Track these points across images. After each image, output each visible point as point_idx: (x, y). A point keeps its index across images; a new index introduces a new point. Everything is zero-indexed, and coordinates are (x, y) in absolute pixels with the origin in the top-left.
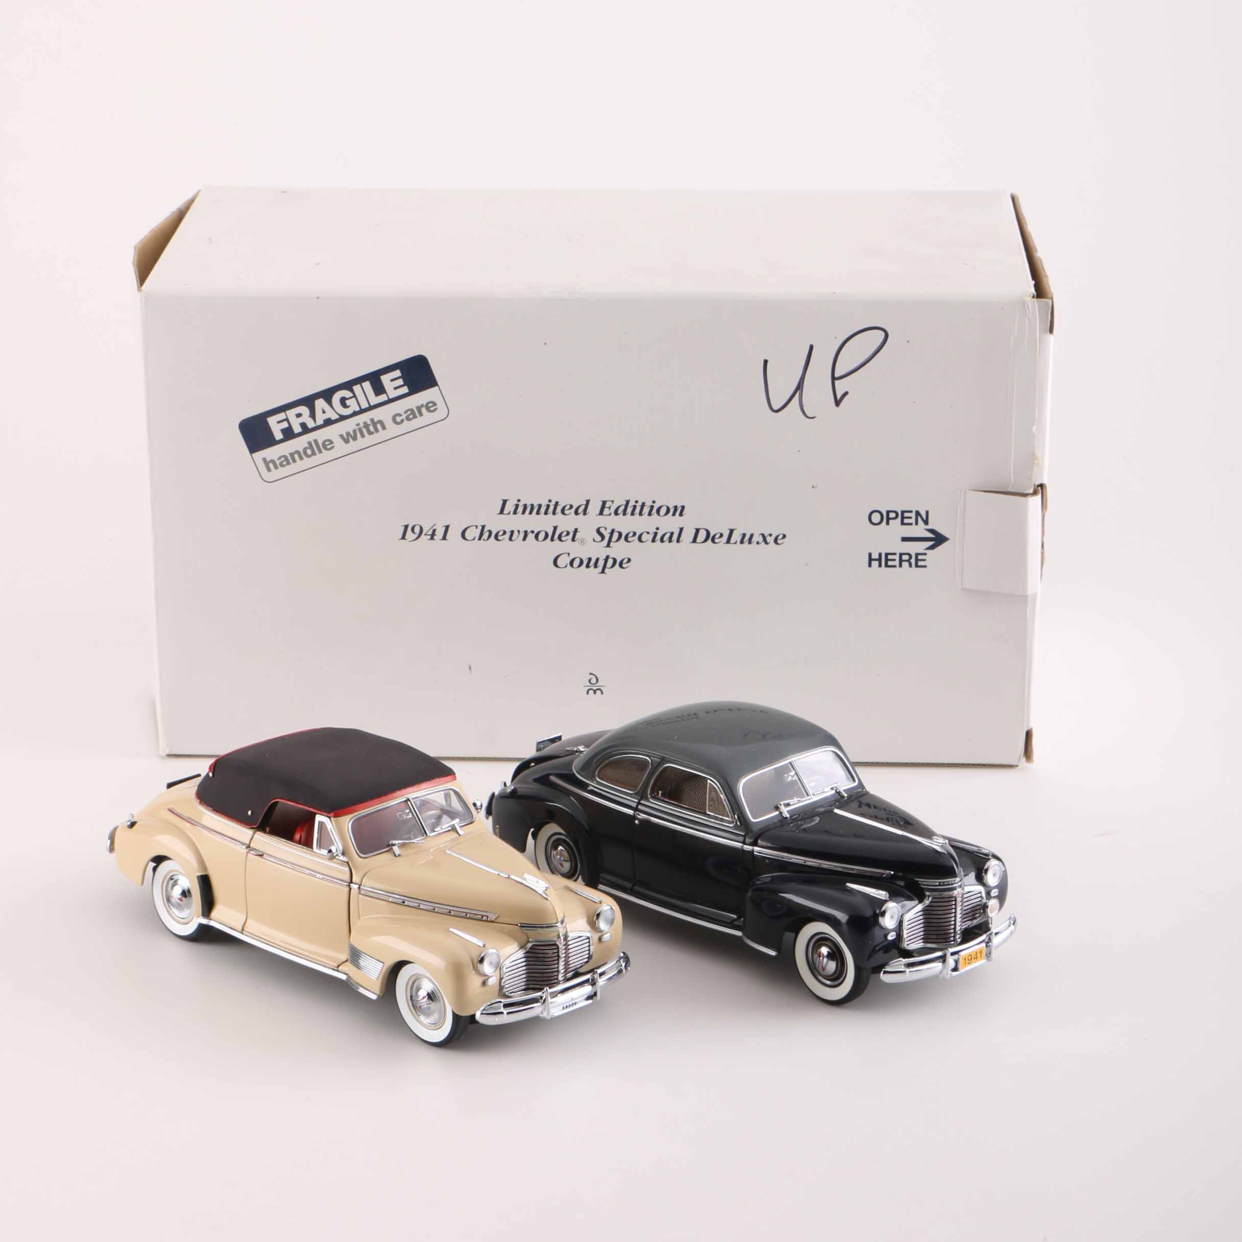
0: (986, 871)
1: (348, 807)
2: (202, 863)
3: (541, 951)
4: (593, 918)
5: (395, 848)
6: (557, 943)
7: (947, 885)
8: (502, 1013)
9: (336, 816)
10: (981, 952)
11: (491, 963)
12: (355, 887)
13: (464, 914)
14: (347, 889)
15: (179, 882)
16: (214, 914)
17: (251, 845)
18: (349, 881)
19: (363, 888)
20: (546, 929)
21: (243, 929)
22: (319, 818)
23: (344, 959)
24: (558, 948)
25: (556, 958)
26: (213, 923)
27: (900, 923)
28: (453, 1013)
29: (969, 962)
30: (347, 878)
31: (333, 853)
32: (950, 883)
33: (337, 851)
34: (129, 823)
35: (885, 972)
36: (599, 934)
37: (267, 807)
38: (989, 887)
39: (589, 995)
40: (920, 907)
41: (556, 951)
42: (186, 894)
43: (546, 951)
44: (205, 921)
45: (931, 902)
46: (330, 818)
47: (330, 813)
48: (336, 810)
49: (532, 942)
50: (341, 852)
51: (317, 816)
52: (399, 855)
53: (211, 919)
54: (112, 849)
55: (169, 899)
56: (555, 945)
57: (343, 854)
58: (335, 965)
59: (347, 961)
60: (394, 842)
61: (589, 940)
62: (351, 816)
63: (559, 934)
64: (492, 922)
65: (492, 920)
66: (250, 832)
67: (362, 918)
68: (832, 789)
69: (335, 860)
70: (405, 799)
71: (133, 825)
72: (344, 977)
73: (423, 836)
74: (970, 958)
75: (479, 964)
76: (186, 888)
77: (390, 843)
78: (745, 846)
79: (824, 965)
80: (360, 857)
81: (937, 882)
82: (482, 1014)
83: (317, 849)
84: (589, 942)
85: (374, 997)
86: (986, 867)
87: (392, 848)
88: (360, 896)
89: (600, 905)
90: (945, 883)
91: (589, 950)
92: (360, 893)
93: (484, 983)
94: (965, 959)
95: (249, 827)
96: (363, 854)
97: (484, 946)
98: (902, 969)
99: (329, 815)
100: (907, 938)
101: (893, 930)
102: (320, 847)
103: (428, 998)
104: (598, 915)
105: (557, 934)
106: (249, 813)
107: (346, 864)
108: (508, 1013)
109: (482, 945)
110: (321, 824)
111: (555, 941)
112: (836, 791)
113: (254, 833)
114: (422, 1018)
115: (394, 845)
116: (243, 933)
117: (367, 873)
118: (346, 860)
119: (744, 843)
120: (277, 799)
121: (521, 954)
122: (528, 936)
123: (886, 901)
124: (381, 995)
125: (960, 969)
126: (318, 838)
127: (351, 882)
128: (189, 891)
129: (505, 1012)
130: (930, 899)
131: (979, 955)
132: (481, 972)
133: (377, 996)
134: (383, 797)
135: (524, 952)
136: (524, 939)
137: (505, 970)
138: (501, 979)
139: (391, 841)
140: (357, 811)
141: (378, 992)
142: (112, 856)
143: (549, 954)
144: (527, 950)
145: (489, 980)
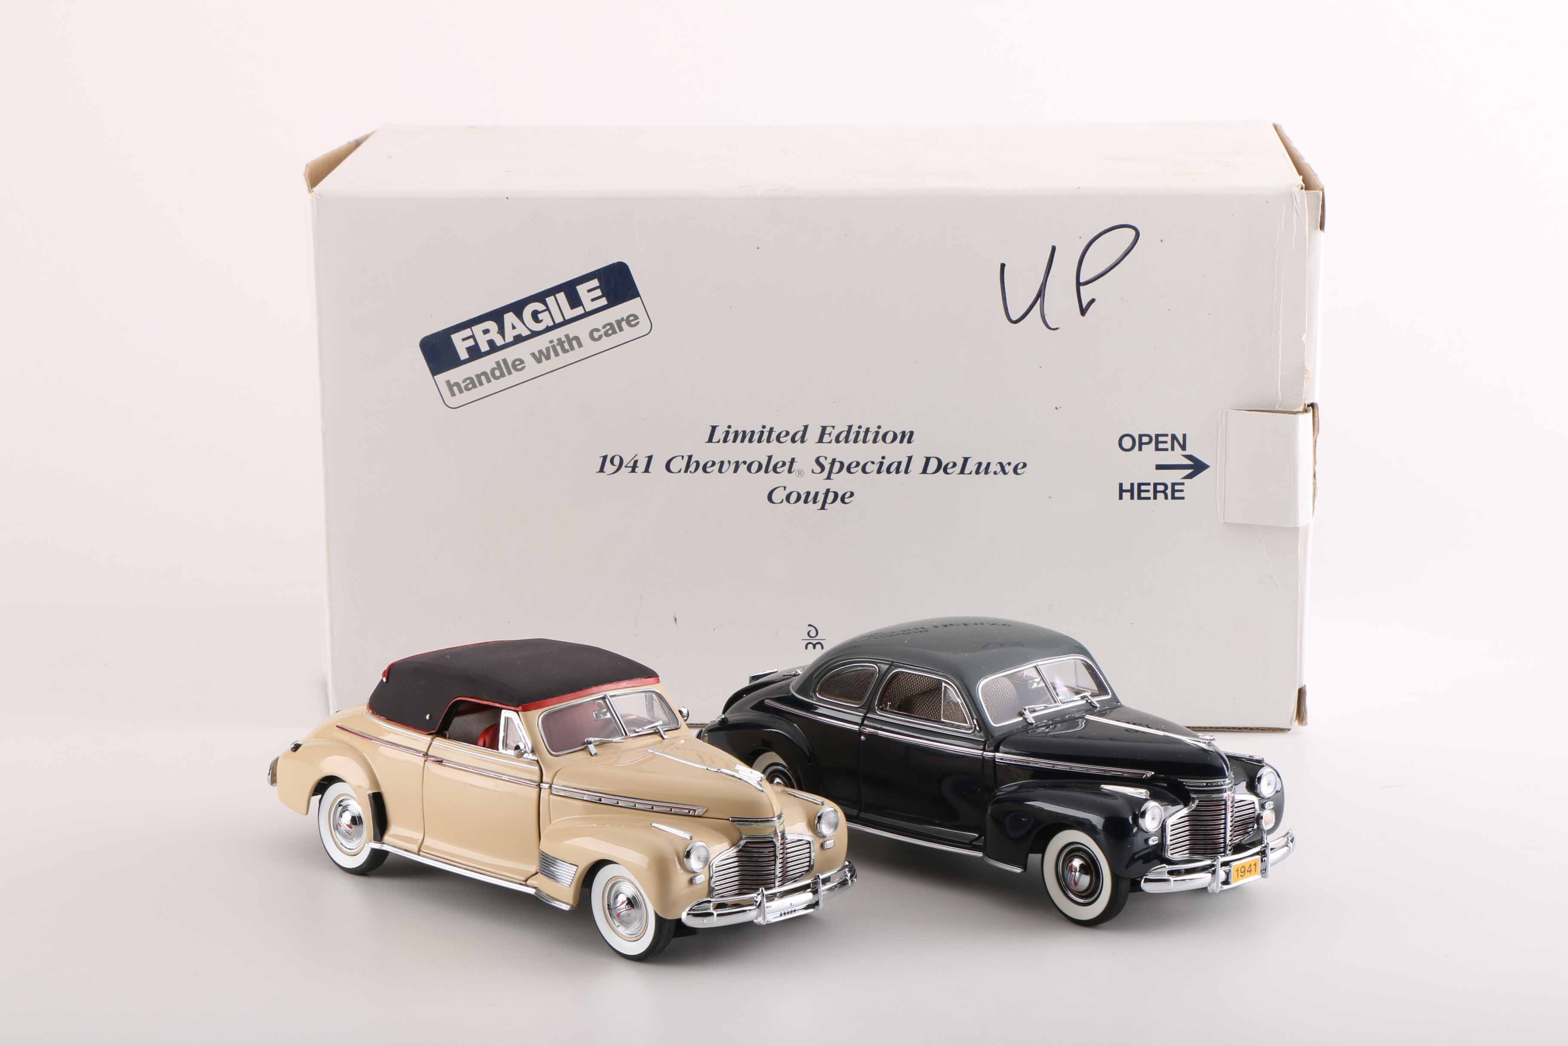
0: (1260, 779)
1: (538, 700)
2: (375, 781)
3: (756, 850)
4: (815, 822)
5: (591, 747)
6: (774, 840)
7: (1215, 786)
8: (711, 914)
9: (525, 710)
10: (1255, 865)
11: (699, 858)
12: (544, 786)
13: (669, 809)
14: (536, 790)
15: (349, 808)
16: (386, 838)
17: (429, 753)
18: (539, 781)
19: (555, 786)
20: (762, 824)
21: (419, 850)
22: (505, 714)
23: (534, 871)
24: (775, 846)
25: (773, 858)
26: (385, 848)
27: (1163, 828)
28: (656, 915)
29: (1242, 874)
30: (537, 778)
31: (521, 750)
32: (1219, 784)
33: (525, 747)
34: (292, 746)
35: (1147, 881)
36: (822, 841)
37: (448, 707)
38: (1263, 798)
39: (809, 904)
40: (1185, 811)
41: (772, 849)
42: (356, 821)
43: (762, 850)
44: (377, 846)
45: (1197, 806)
46: (517, 712)
47: (517, 706)
48: (523, 703)
49: (746, 838)
50: (530, 749)
51: (503, 711)
52: (596, 754)
53: (384, 843)
54: (273, 781)
55: (337, 827)
56: (772, 842)
57: (533, 752)
58: (523, 879)
59: (537, 873)
60: (592, 739)
61: (810, 845)
62: (539, 711)
63: (776, 830)
64: (700, 817)
65: (699, 815)
66: (428, 739)
67: (552, 822)
68: (1083, 698)
69: (521, 759)
70: (602, 696)
71: (296, 747)
72: (532, 891)
73: (623, 735)
74: (1243, 870)
75: (685, 859)
76: (356, 814)
77: (586, 741)
78: (985, 753)
79: (1076, 880)
80: (552, 755)
81: (1204, 782)
82: (688, 914)
83: (503, 749)
84: (810, 848)
85: (566, 907)
86: (1258, 775)
87: (587, 746)
88: (551, 796)
89: (822, 806)
90: (1214, 784)
91: (810, 857)
92: (551, 793)
93: (691, 881)
94: (1237, 870)
95: (427, 733)
96: (553, 751)
97: (691, 838)
98: (1166, 876)
99: (517, 709)
100: (1171, 845)
101: (1155, 834)
102: (506, 747)
103: (627, 904)
104: (820, 818)
105: (774, 830)
106: (428, 717)
107: (535, 762)
108: (719, 915)
109: (689, 838)
110: (507, 719)
111: (771, 838)
112: (1087, 701)
113: (432, 740)
114: (621, 930)
115: (590, 743)
116: (419, 855)
117: (558, 771)
118: (536, 759)
119: (984, 750)
120: (458, 697)
121: (733, 852)
122: (741, 833)
123: (1146, 800)
124: (575, 905)
125: (1232, 882)
126: (504, 737)
127: (542, 782)
128: (360, 818)
129: (715, 913)
130: (1197, 802)
131: (1253, 868)
132: (688, 867)
133: (569, 906)
134: (577, 693)
135: (736, 850)
136: (736, 835)
137: (715, 869)
138: (710, 878)
139: (586, 738)
140: (548, 706)
141: (571, 902)
142: (274, 789)
143: (764, 853)
144: (740, 848)
145: (696, 878)
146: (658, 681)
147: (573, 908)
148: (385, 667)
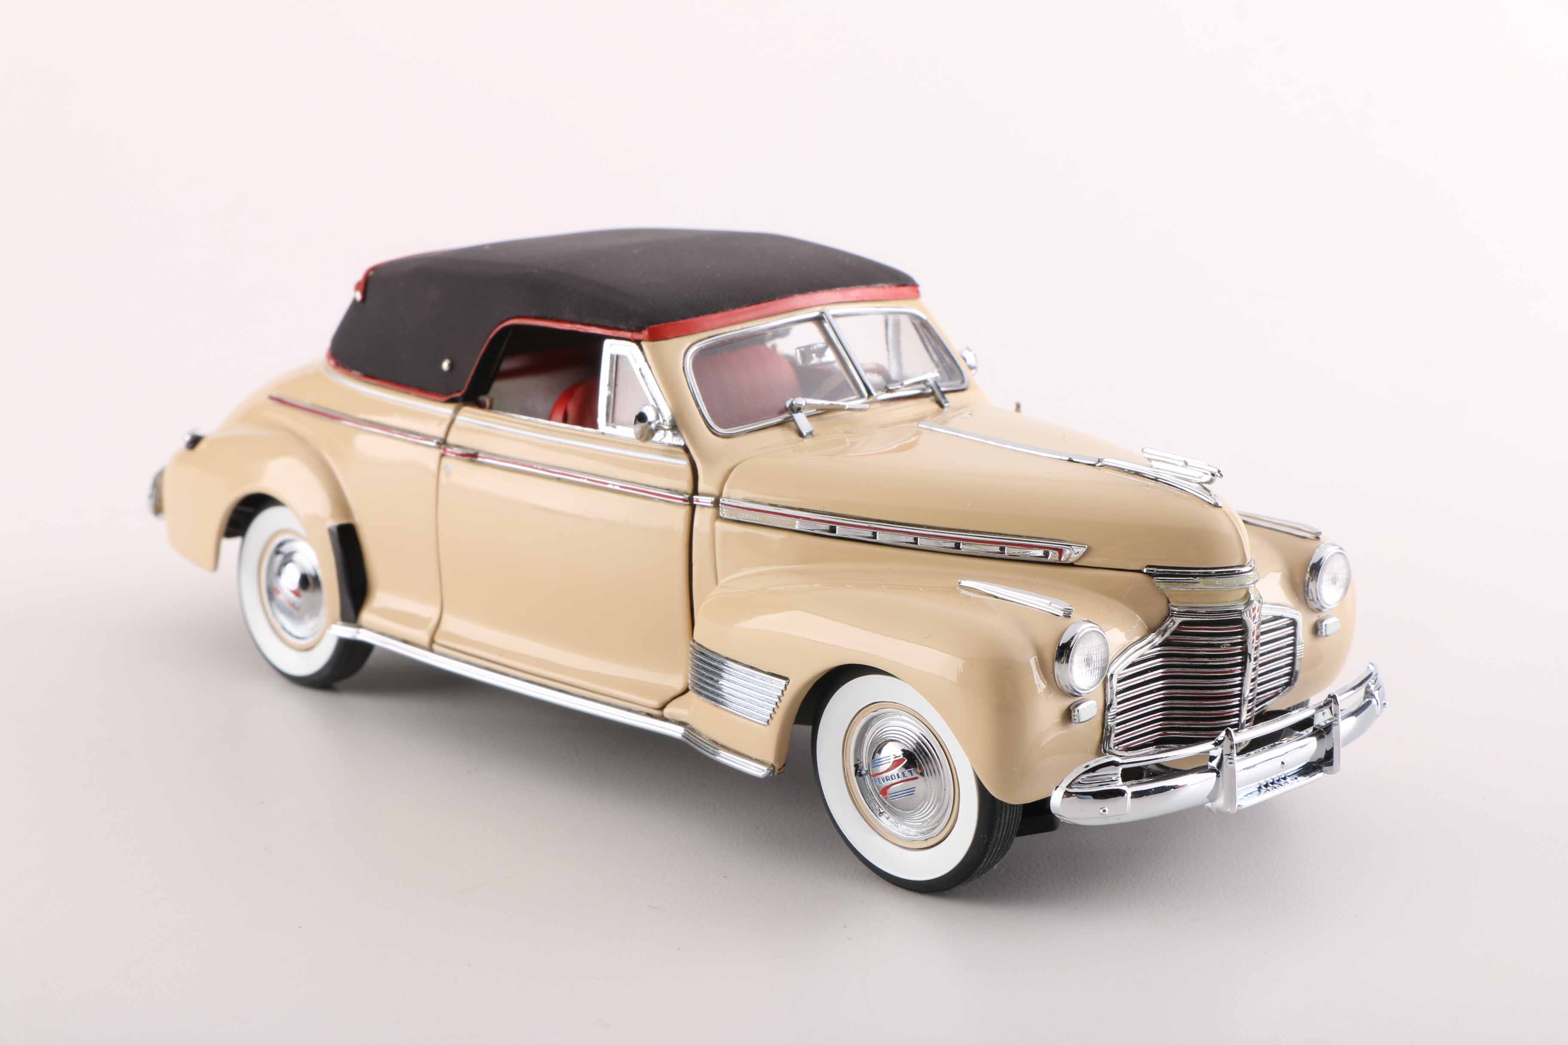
1: (683, 318)
2: (341, 503)
3: (1204, 640)
4: (1305, 577)
5: (800, 418)
6: (1246, 617)
8: (1120, 793)
9: (654, 337)
11: (1088, 662)
12: (700, 500)
13: (997, 549)
14: (685, 511)
15: (296, 557)
16: (366, 616)
17: (451, 439)
18: (690, 491)
19: (726, 502)
20: (1218, 581)
21: (432, 641)
22: (611, 348)
23: (679, 687)
24: (1244, 632)
25: (1239, 659)
26: (363, 635)
30: (685, 485)
31: (650, 423)
33: (658, 418)
34: (187, 441)
36: (1315, 617)
37: (488, 342)
41: (1238, 639)
42: (308, 582)
43: (1215, 641)
44: (348, 632)
46: (638, 342)
47: (639, 330)
48: (652, 323)
49: (1180, 614)
50: (668, 422)
51: (607, 343)
52: (811, 433)
53: (360, 627)
54: (158, 508)
55: (272, 593)
56: (1240, 622)
57: (674, 427)
58: (656, 703)
59: (686, 691)
60: (801, 401)
61: (1295, 629)
62: (688, 340)
63: (1248, 595)
64: (1071, 565)
65: (1071, 560)
66: (447, 410)
67: (721, 581)
69: (648, 444)
70: (816, 314)
71: (195, 441)
72: (677, 732)
73: (862, 396)
75: (1057, 664)
76: (309, 570)
77: (788, 404)
80: (715, 434)
82: (1067, 794)
83: (607, 424)
84: (1294, 634)
85: (758, 771)
87: (791, 417)
88: (719, 524)
89: (1316, 542)
91: (1293, 655)
92: (718, 517)
93: (1068, 716)
95: (444, 400)
96: (720, 426)
97: (1067, 615)
99: (637, 336)
102: (613, 421)
103: (906, 767)
104: (1316, 568)
105: (1243, 593)
106: (445, 365)
107: (681, 450)
108: (1136, 795)
109: (1061, 613)
110: (616, 360)
111: (1240, 612)
113: (456, 412)
114: (886, 822)
115: (799, 410)
116: (431, 650)
117: (731, 471)
118: (682, 443)
120: (508, 319)
121: (1152, 644)
122: (1169, 602)
124: (777, 766)
126: (609, 398)
127: (695, 491)
128: (316, 579)
129: (1129, 791)
132: (1063, 682)
133: (765, 769)
134: (764, 305)
135: (1158, 640)
136: (1158, 609)
137: (1117, 687)
138: (1107, 707)
139: (788, 399)
140: (704, 330)
141: (770, 758)
142: (159, 524)
143: (1222, 648)
144: (1167, 635)
145: (1080, 708)
146: (916, 295)
147: (773, 771)
148: (359, 276)
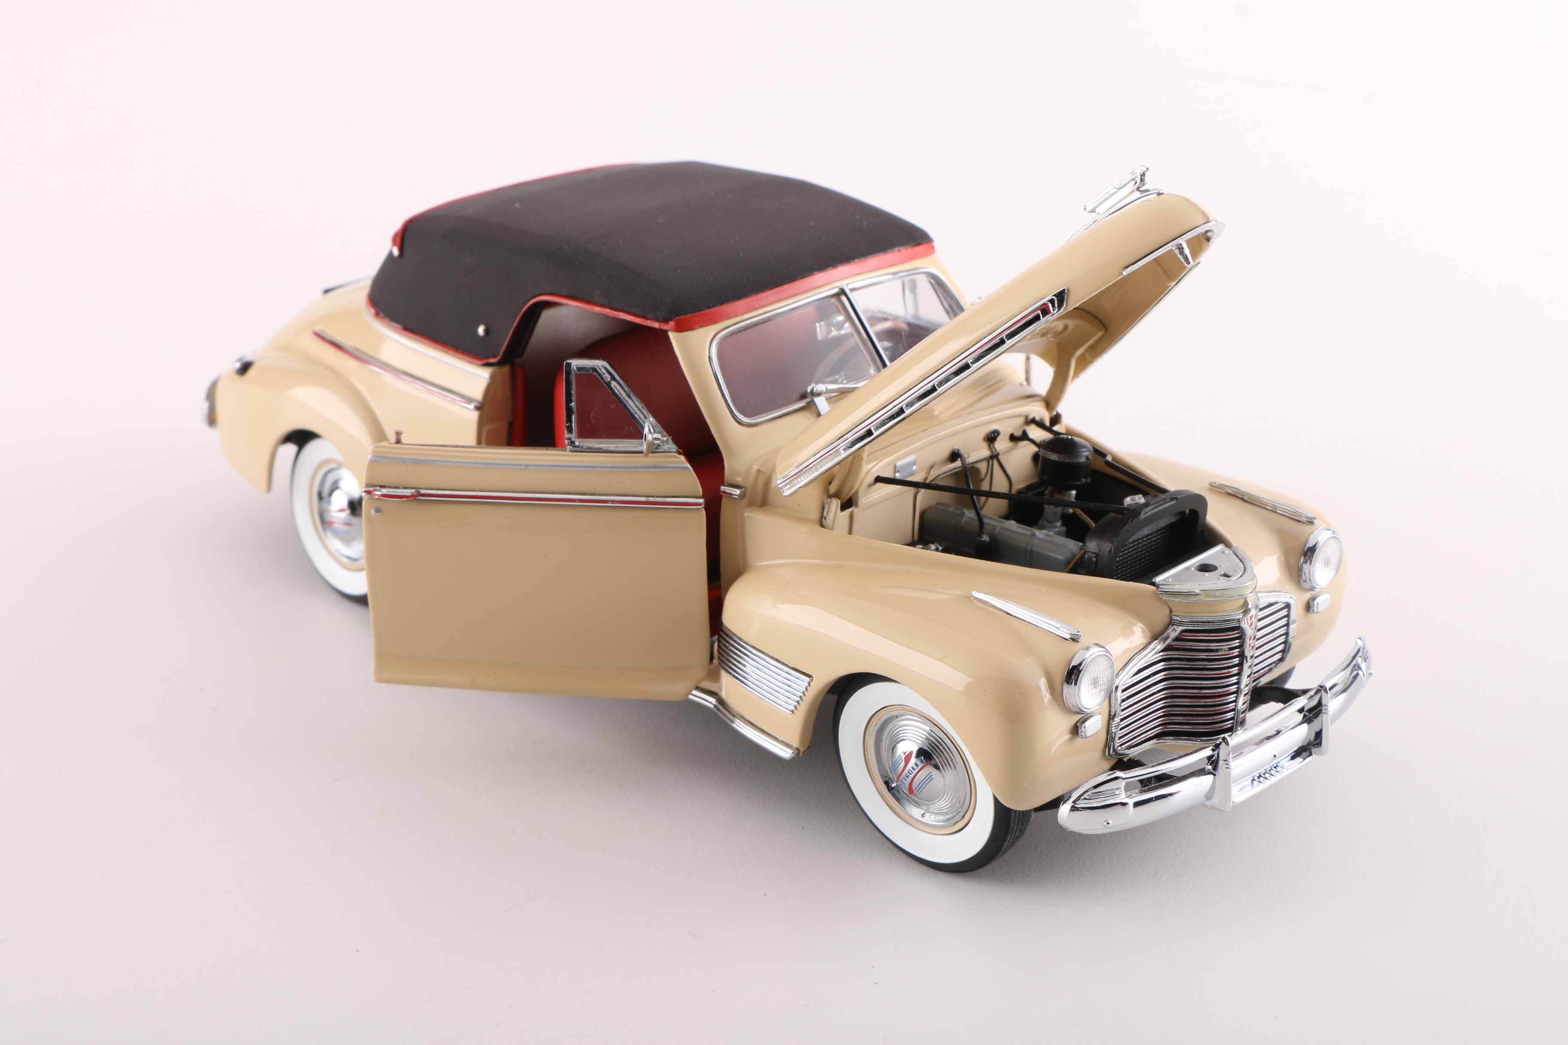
1: (709, 308)
3: (1202, 645)
5: (821, 403)
6: (1244, 625)
8: (1122, 805)
9: (682, 328)
11: (1095, 683)
12: (727, 491)
20: (1217, 593)
24: (1242, 637)
25: (1236, 661)
28: (997, 802)
34: (238, 365)
36: (1308, 595)
37: (521, 314)
39: (1300, 745)
42: (355, 508)
43: (1213, 646)
47: (667, 321)
48: (679, 315)
49: (1180, 622)
54: (211, 420)
56: (1238, 628)
60: (820, 387)
61: (1289, 611)
62: (711, 330)
63: (1246, 603)
66: (484, 374)
70: (836, 290)
71: (245, 368)
72: (709, 702)
75: (1065, 685)
77: (809, 389)
80: (740, 423)
82: (1074, 809)
84: (1287, 616)
85: (785, 753)
87: (813, 401)
89: (1312, 528)
91: (1287, 634)
93: (1075, 730)
95: (480, 363)
96: (746, 415)
97: (1074, 638)
99: (665, 326)
103: (924, 762)
104: (1310, 552)
105: (1241, 602)
106: (481, 330)
108: (1137, 804)
109: (1069, 637)
111: (1238, 620)
113: (493, 376)
115: (819, 394)
120: (540, 295)
121: (1156, 652)
122: (1171, 612)
124: (802, 750)
129: (1131, 802)
132: (1070, 702)
133: (791, 752)
134: (786, 287)
135: (1160, 647)
136: (1162, 616)
137: (1120, 695)
138: (1111, 717)
139: (809, 385)
140: (729, 318)
141: (796, 744)
142: (213, 436)
143: (1220, 653)
144: (1167, 643)
145: (1087, 724)
146: (932, 250)
147: (798, 754)
148: (396, 225)
